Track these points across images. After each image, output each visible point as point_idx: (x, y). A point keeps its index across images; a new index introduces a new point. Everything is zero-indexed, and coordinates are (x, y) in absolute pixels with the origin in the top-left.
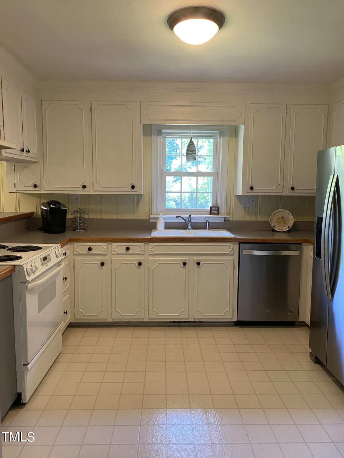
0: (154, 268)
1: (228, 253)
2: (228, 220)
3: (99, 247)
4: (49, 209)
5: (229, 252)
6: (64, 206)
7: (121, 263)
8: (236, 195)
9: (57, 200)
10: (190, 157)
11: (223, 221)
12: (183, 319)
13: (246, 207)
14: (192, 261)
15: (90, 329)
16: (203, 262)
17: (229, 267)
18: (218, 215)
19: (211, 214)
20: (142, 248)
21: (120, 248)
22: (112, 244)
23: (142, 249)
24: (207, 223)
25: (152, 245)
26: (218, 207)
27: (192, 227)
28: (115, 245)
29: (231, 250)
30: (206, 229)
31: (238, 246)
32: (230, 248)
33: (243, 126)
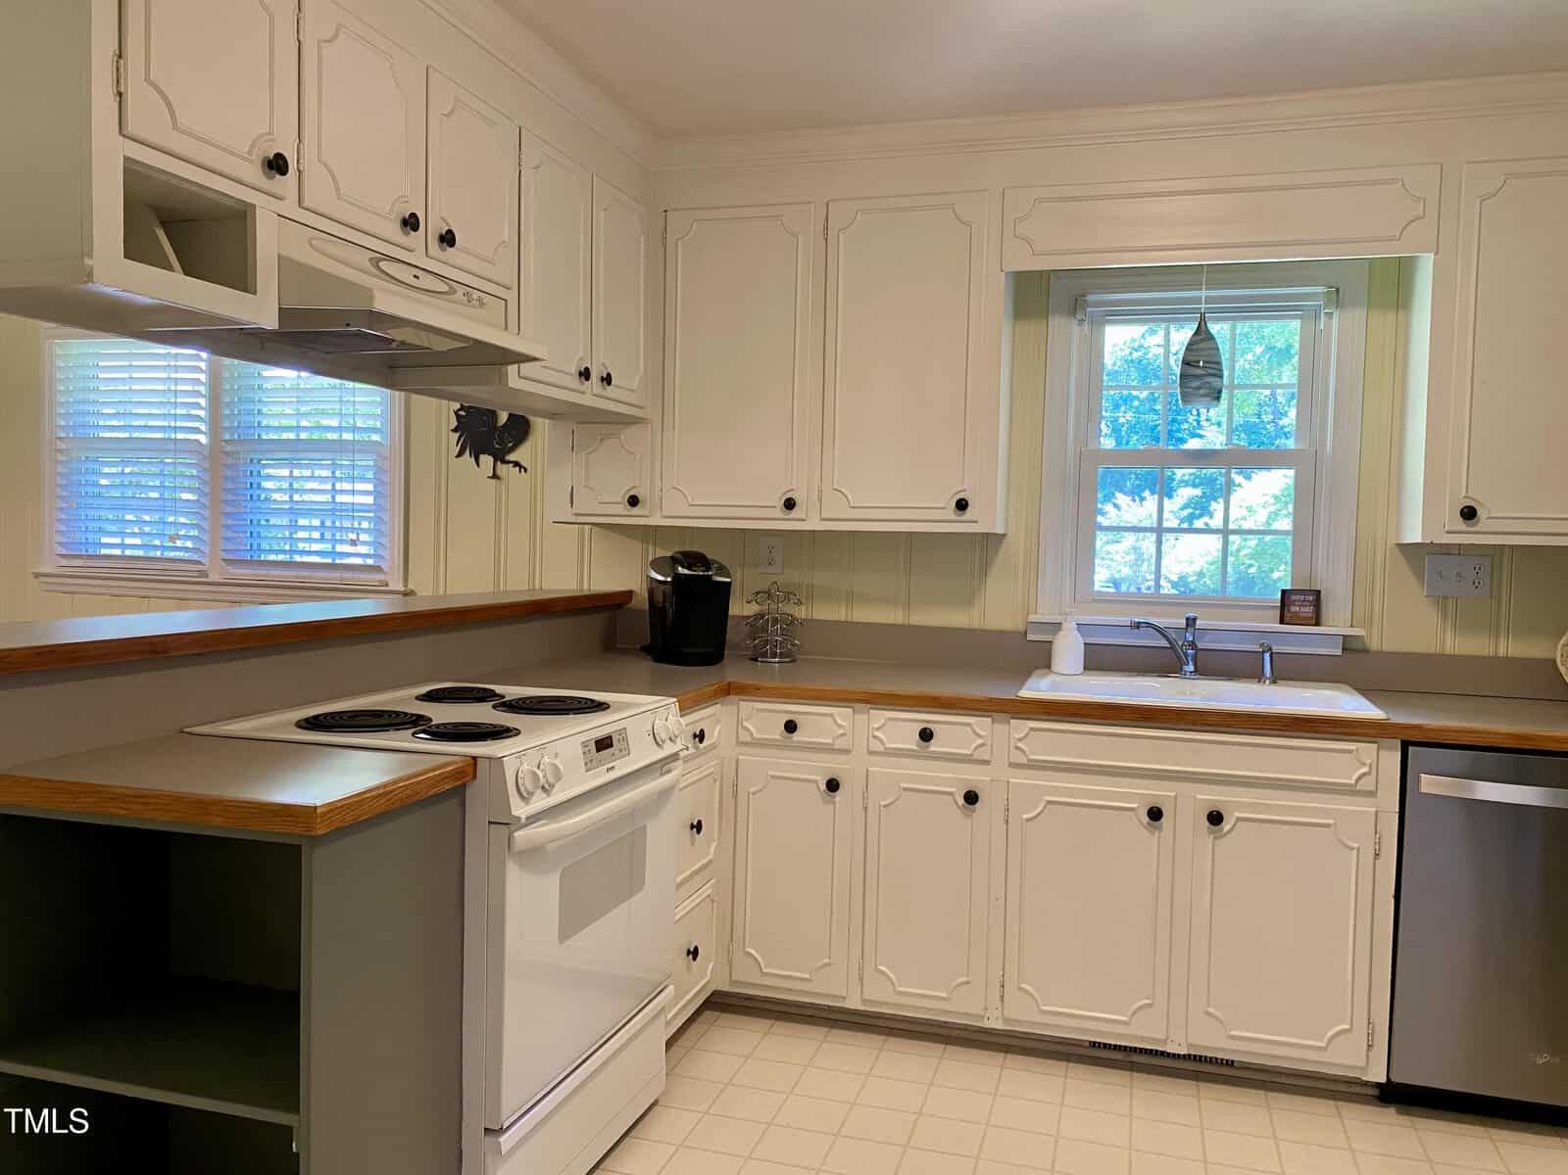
0: (1028, 820)
1: (1353, 782)
2: (1360, 647)
3: (825, 722)
4: (669, 579)
5: (1355, 777)
6: (722, 570)
7: (900, 787)
8: (1398, 545)
9: (701, 551)
10: (1199, 388)
11: (1339, 652)
12: (1142, 1039)
13: (1445, 598)
14: (1187, 804)
15: (781, 1027)
16: (1237, 815)
17: (1356, 845)
18: (1317, 624)
19: (1286, 619)
20: (980, 736)
21: (898, 728)
22: (871, 711)
23: (981, 741)
24: (1267, 656)
25: (1021, 727)
26: (1319, 592)
27: (1196, 671)
28: (880, 716)
29: (1365, 769)
30: (1259, 682)
31: (1398, 756)
32: (1364, 764)
33: (1432, 255)
